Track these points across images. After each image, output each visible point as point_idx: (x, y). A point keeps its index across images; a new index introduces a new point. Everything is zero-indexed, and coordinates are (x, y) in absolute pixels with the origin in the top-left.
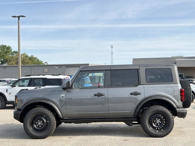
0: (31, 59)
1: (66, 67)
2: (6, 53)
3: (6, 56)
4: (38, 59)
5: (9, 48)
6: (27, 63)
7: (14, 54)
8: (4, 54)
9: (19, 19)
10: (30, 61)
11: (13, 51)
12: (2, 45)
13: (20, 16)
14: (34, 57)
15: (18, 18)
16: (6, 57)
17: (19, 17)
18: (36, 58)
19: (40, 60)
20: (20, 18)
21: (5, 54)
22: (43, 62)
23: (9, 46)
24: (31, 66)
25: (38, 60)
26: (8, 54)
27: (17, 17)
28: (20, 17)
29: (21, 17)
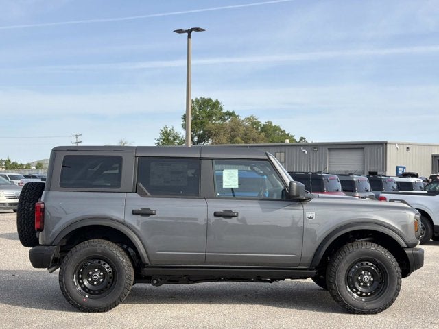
0: (265, 131)
1: (329, 149)
2: (210, 116)
3: (208, 123)
4: (282, 129)
5: (216, 105)
6: (254, 140)
7: (226, 117)
8: (203, 118)
9: (189, 37)
10: (263, 135)
11: (224, 110)
12: (201, 98)
13: (192, 29)
14: (273, 125)
15: (187, 34)
16: (209, 125)
17: (189, 32)
18: (277, 128)
19: (287, 133)
20: (191, 34)
21: (206, 120)
22: (295, 138)
23: (217, 102)
24: (247, 147)
25: (284, 131)
26: (214, 118)
27: (186, 31)
28: (191, 32)
29: (193, 32)
